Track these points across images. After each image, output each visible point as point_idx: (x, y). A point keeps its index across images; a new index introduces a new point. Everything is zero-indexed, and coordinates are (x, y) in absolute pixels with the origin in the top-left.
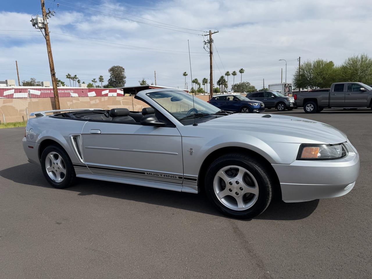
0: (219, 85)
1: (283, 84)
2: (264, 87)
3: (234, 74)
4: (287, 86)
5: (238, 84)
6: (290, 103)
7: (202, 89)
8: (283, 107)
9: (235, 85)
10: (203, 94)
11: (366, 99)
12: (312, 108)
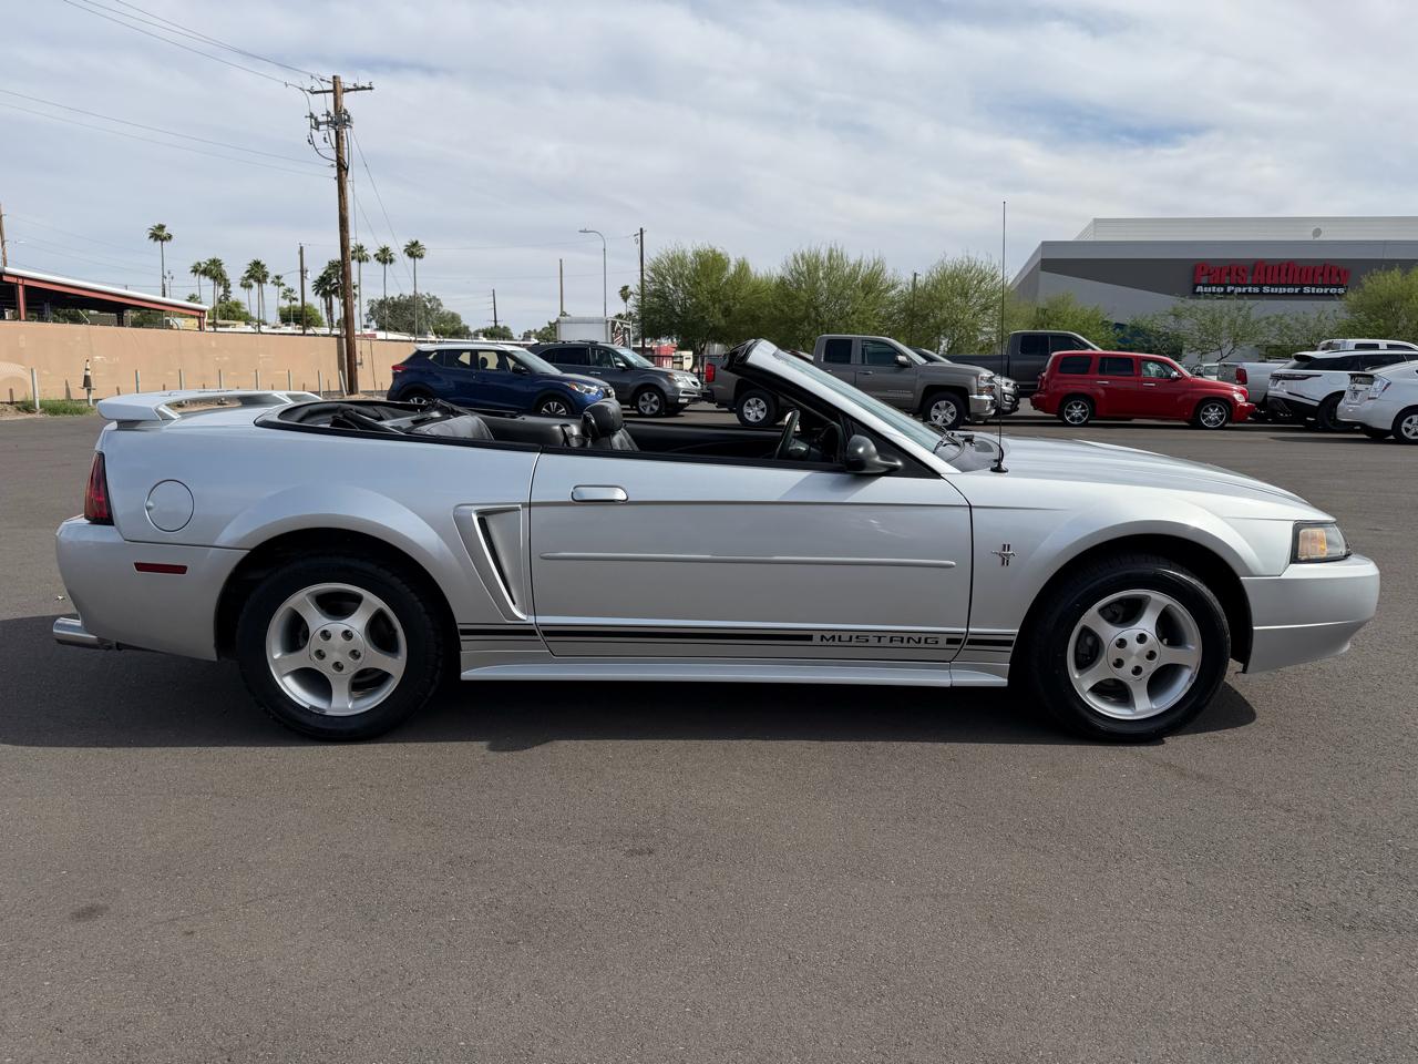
0: (326, 295)
1: (607, 322)
2: (496, 321)
3: (385, 257)
4: (619, 328)
5: (392, 298)
6: (677, 390)
7: (237, 305)
8: (655, 403)
9: (382, 304)
10: (249, 329)
11: (911, 388)
12: (763, 410)
